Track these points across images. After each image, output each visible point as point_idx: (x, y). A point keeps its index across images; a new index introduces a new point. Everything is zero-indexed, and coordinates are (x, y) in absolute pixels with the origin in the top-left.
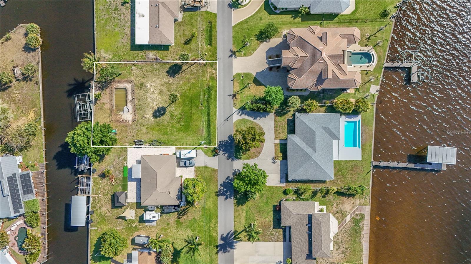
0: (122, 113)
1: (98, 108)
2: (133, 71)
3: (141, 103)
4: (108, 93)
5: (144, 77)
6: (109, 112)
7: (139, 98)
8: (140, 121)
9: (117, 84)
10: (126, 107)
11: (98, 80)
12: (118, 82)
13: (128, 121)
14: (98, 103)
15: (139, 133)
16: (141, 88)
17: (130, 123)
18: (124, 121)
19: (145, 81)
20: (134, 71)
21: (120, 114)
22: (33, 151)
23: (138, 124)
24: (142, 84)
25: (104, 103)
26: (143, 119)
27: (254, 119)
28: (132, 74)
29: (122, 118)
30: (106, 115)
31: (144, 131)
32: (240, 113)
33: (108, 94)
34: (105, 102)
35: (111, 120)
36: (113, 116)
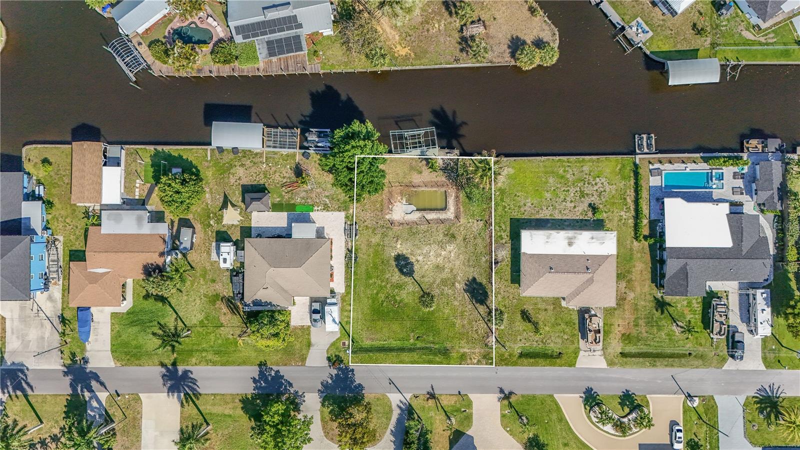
0: (404, 202)
1: (414, 163)
2: (475, 221)
3: (420, 235)
4: (439, 179)
5: (465, 239)
6: (406, 181)
7: (430, 232)
8: (390, 233)
9: (454, 195)
10: (415, 209)
11: (462, 163)
12: (457, 197)
13: (390, 212)
14: (421, 162)
15: (370, 231)
16: (447, 234)
17: (387, 217)
18: (390, 206)
19: (458, 242)
20: (475, 224)
21: (402, 199)
22: (341, 53)
23: (385, 229)
24: (454, 237)
25: (421, 173)
26: (394, 238)
27: (392, 431)
28: (470, 221)
29: (395, 202)
30: (400, 175)
31: (373, 240)
32: (402, 406)
33: (436, 180)
34: (423, 174)
35: (393, 185)
36: (400, 187)
